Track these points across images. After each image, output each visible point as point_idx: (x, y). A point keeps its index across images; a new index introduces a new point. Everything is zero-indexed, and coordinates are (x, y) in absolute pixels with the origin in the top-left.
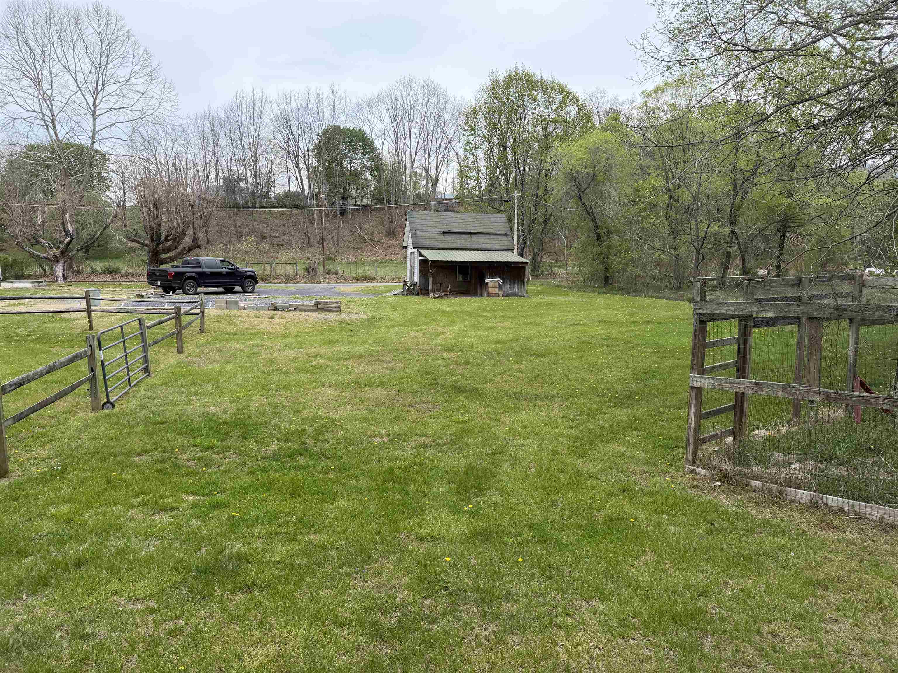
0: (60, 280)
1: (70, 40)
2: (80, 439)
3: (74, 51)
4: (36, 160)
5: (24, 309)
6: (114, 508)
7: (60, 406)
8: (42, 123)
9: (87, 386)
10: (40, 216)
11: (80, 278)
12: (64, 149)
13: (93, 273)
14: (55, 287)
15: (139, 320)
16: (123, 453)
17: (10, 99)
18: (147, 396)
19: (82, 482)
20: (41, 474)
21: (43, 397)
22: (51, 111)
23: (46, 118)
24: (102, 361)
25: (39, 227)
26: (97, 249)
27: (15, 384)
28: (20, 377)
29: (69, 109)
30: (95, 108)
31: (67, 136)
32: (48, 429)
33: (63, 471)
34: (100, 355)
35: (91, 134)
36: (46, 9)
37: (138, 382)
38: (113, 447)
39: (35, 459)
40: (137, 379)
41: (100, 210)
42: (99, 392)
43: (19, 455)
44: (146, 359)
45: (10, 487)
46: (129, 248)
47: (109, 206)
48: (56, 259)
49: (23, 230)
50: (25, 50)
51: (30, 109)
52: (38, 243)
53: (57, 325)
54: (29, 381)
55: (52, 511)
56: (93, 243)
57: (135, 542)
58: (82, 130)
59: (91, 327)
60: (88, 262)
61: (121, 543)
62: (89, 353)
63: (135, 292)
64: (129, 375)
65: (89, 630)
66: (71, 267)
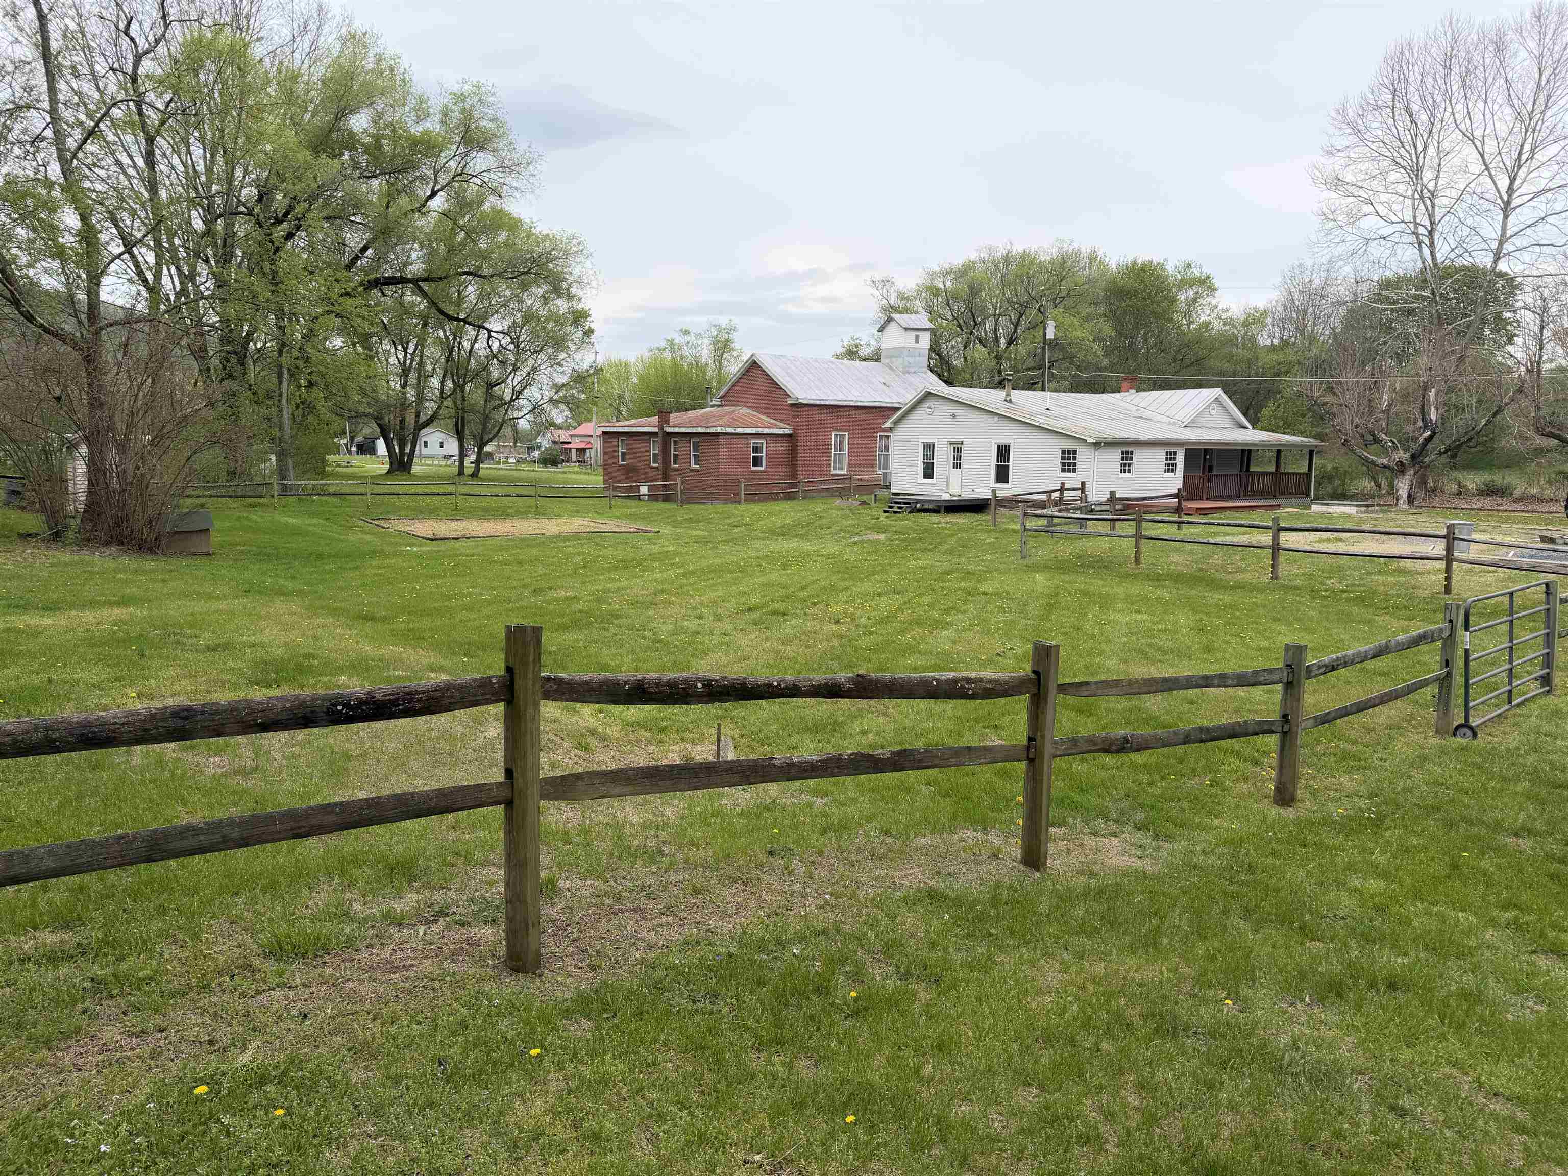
0: (1403, 505)
1: (1481, 84)
2: (1410, 777)
3: (1486, 102)
4: (1391, 304)
5: (1342, 548)
6: (1460, 914)
7: (1383, 715)
8: (1413, 239)
9: (1434, 689)
10: (1385, 397)
11: (1437, 501)
12: (1442, 278)
13: (1460, 493)
14: (1393, 515)
15: (1547, 585)
16: (1484, 822)
17: (1367, 209)
18: (1543, 730)
19: (1407, 851)
20: (1343, 817)
21: (1358, 694)
22: (1431, 216)
23: (1421, 230)
24: (1467, 651)
25: (1380, 415)
26: (1472, 450)
27: (1326, 666)
28: (1334, 656)
29: (1461, 210)
30: (1510, 196)
31: (1452, 255)
32: (1360, 747)
33: (1378, 824)
34: (1466, 639)
35: (1494, 245)
36: (1445, 43)
37: (1526, 700)
38: (1467, 807)
39: (1336, 790)
40: (1524, 694)
41: (1490, 382)
42: (1452, 705)
43: (1314, 778)
44: (1548, 660)
45: (1297, 822)
46: (1536, 450)
47: (1510, 370)
48: (1401, 469)
49: (1356, 420)
50: (1403, 121)
51: (1395, 219)
52: (1376, 440)
53: (1391, 579)
54: (1345, 665)
55: (1356, 882)
56: (1470, 439)
57: (1495, 990)
58: (1480, 240)
59: (1448, 589)
60: (1455, 474)
61: (1468, 980)
62: (1446, 634)
63: (1537, 532)
64: (1510, 683)
65: (1406, 1101)
66: (1423, 483)
